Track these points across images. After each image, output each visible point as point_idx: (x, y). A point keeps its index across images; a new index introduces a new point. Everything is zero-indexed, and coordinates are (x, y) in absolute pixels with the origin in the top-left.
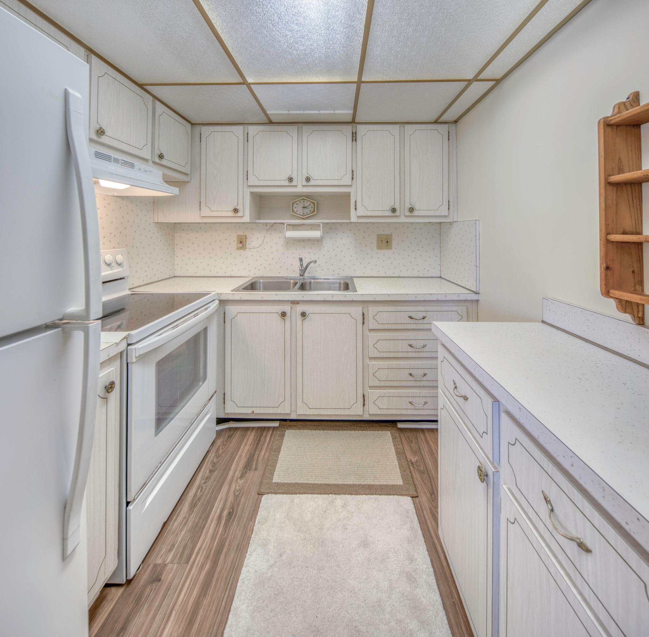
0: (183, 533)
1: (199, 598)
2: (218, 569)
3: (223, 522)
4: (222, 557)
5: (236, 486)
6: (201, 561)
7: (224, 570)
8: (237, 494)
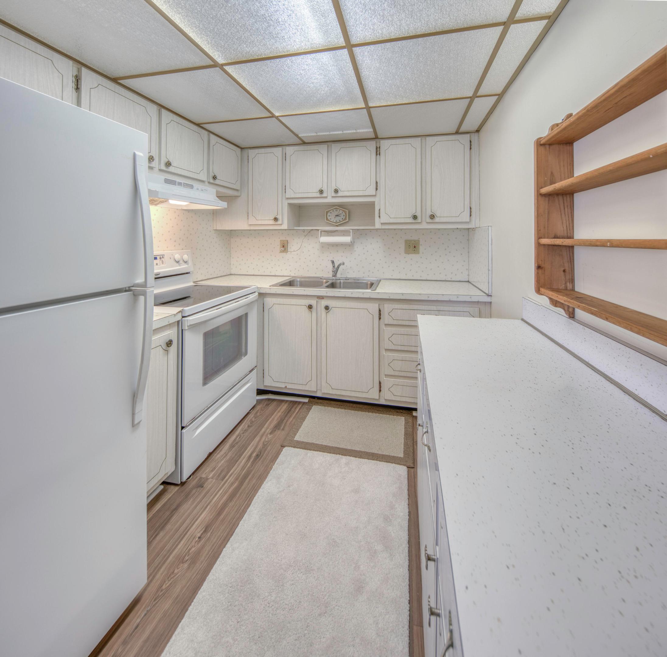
0: (222, 462)
1: (227, 501)
2: (243, 487)
3: (252, 460)
4: (247, 481)
5: (266, 439)
6: (232, 481)
7: (247, 489)
8: (265, 444)
